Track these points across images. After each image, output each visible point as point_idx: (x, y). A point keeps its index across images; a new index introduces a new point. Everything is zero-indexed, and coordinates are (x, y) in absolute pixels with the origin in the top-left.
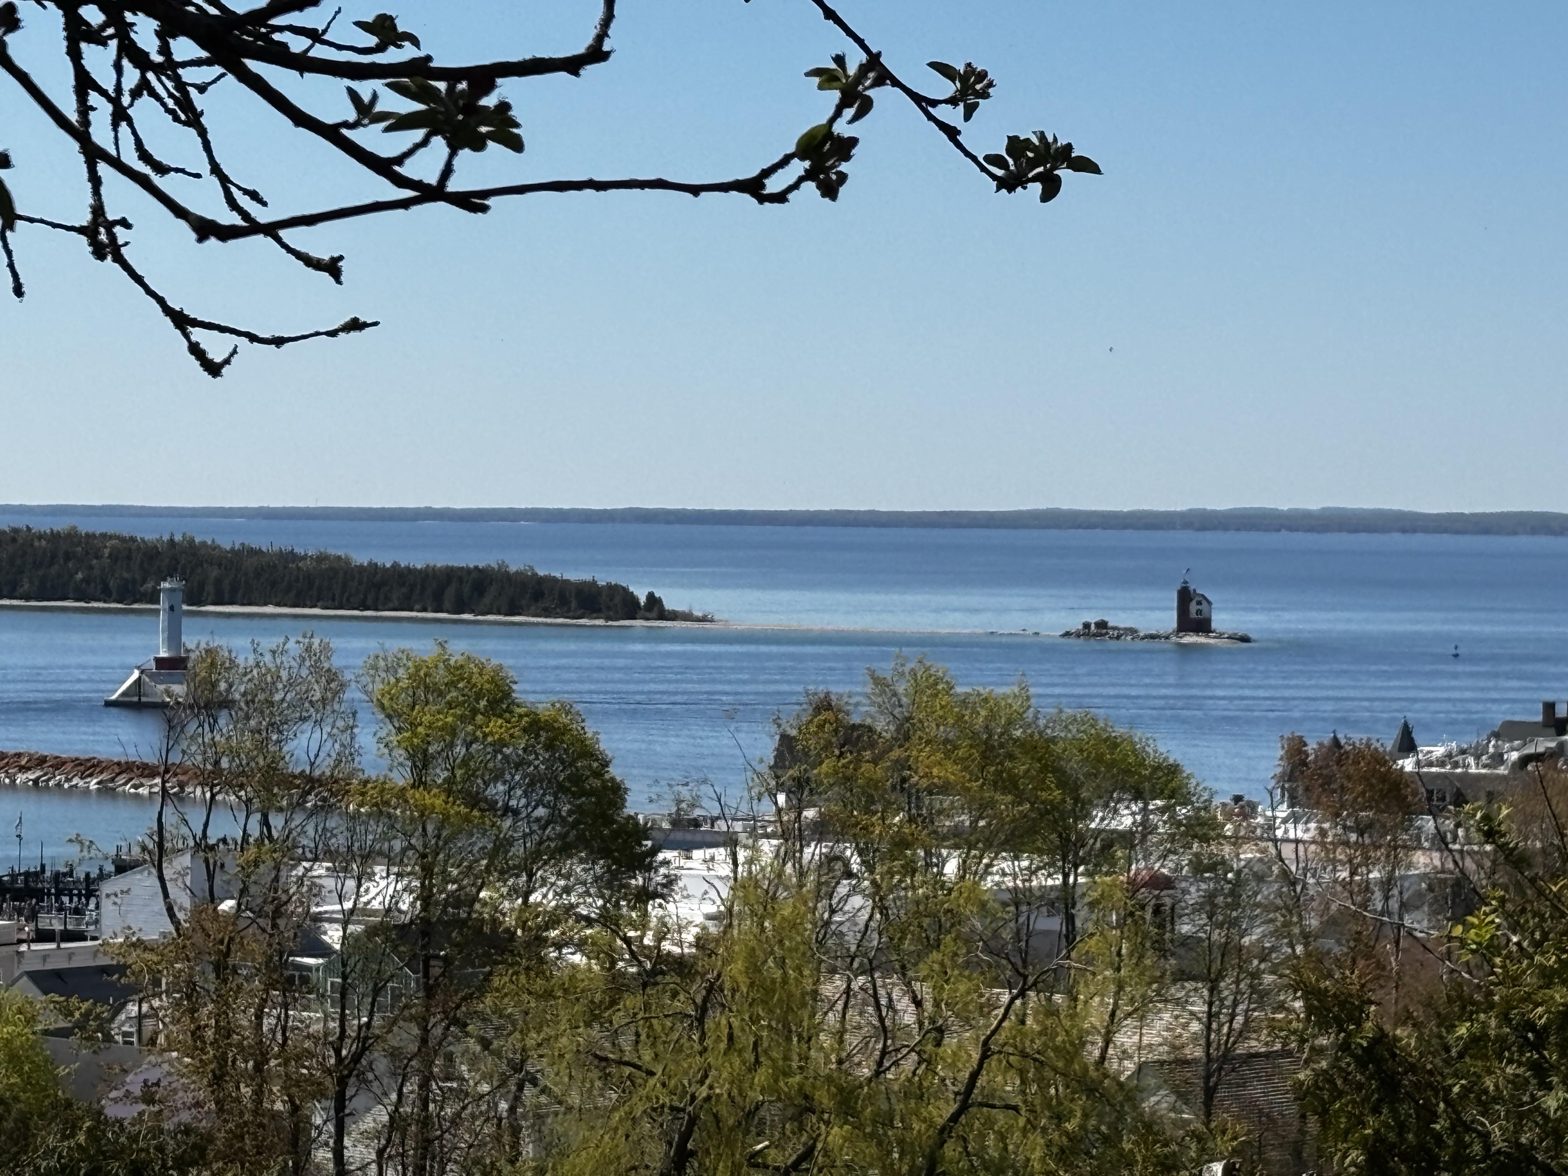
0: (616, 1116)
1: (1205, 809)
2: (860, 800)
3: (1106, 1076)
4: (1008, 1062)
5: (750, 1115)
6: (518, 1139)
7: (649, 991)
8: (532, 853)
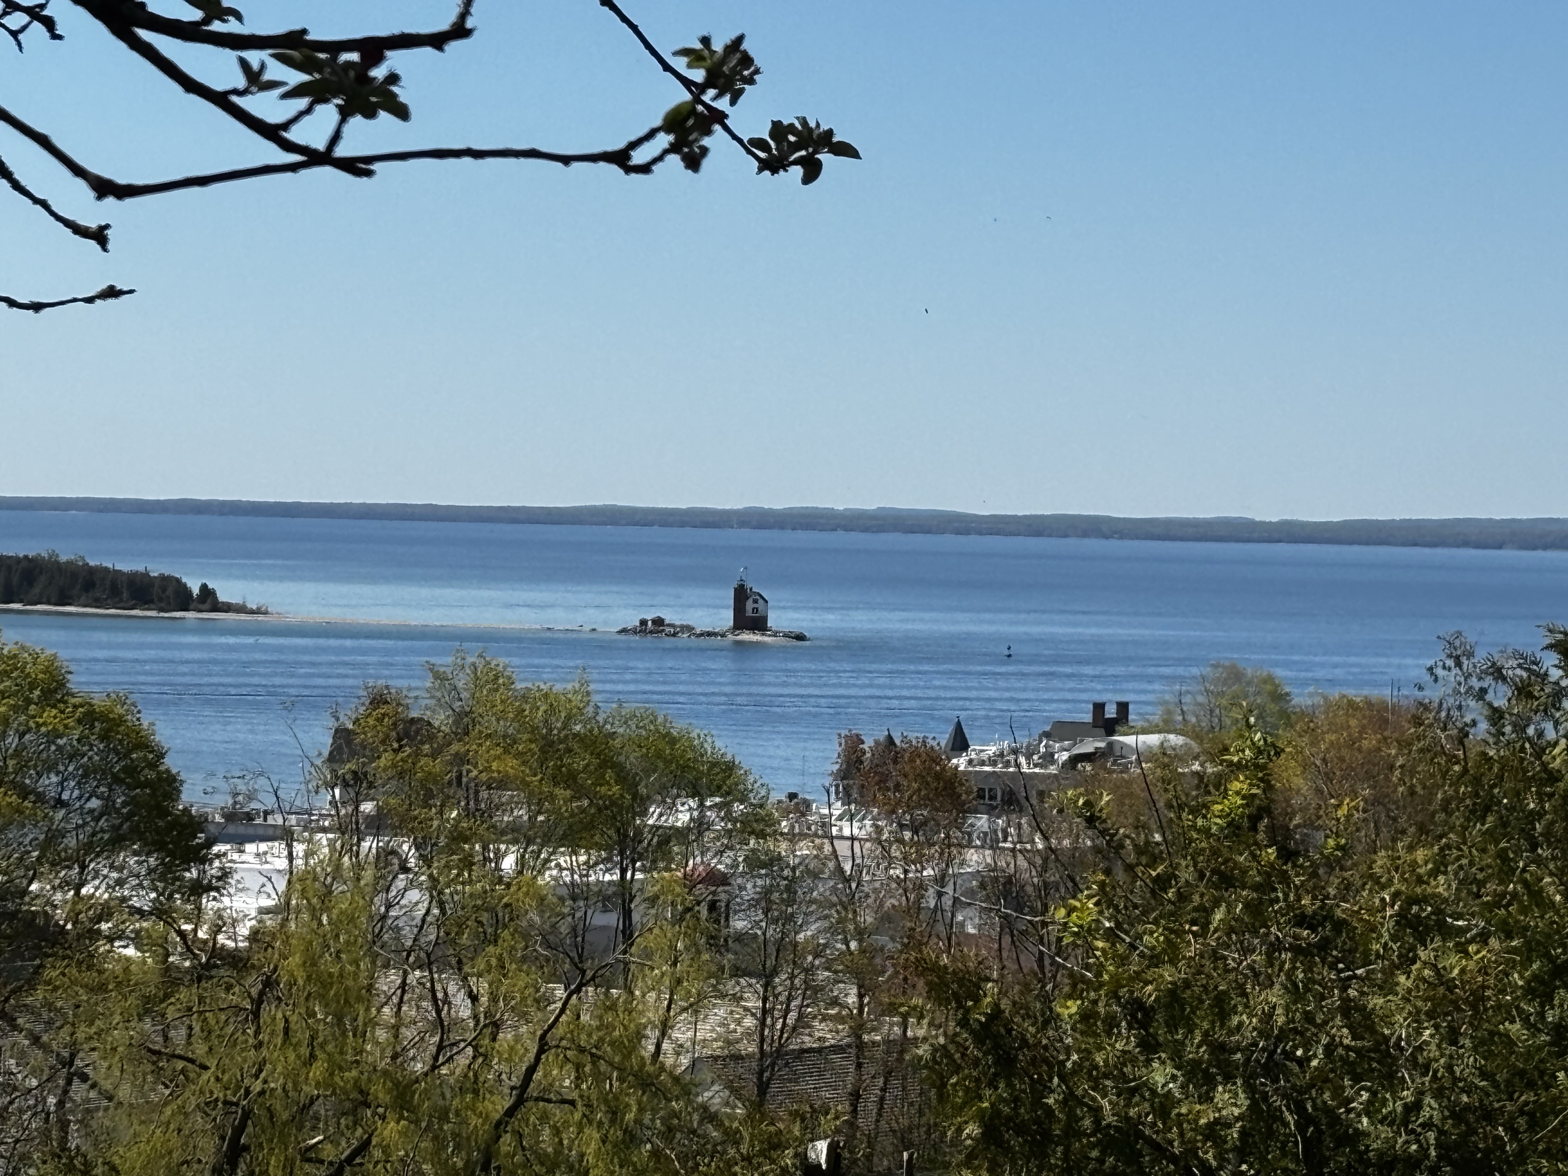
0: (168, 1111)
1: (761, 806)
2: (418, 794)
3: (662, 1068)
4: (565, 1056)
5: (305, 1108)
6: (67, 1133)
7: (204, 984)
8: (85, 844)
